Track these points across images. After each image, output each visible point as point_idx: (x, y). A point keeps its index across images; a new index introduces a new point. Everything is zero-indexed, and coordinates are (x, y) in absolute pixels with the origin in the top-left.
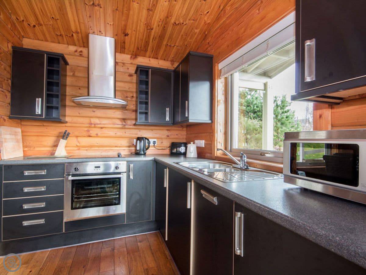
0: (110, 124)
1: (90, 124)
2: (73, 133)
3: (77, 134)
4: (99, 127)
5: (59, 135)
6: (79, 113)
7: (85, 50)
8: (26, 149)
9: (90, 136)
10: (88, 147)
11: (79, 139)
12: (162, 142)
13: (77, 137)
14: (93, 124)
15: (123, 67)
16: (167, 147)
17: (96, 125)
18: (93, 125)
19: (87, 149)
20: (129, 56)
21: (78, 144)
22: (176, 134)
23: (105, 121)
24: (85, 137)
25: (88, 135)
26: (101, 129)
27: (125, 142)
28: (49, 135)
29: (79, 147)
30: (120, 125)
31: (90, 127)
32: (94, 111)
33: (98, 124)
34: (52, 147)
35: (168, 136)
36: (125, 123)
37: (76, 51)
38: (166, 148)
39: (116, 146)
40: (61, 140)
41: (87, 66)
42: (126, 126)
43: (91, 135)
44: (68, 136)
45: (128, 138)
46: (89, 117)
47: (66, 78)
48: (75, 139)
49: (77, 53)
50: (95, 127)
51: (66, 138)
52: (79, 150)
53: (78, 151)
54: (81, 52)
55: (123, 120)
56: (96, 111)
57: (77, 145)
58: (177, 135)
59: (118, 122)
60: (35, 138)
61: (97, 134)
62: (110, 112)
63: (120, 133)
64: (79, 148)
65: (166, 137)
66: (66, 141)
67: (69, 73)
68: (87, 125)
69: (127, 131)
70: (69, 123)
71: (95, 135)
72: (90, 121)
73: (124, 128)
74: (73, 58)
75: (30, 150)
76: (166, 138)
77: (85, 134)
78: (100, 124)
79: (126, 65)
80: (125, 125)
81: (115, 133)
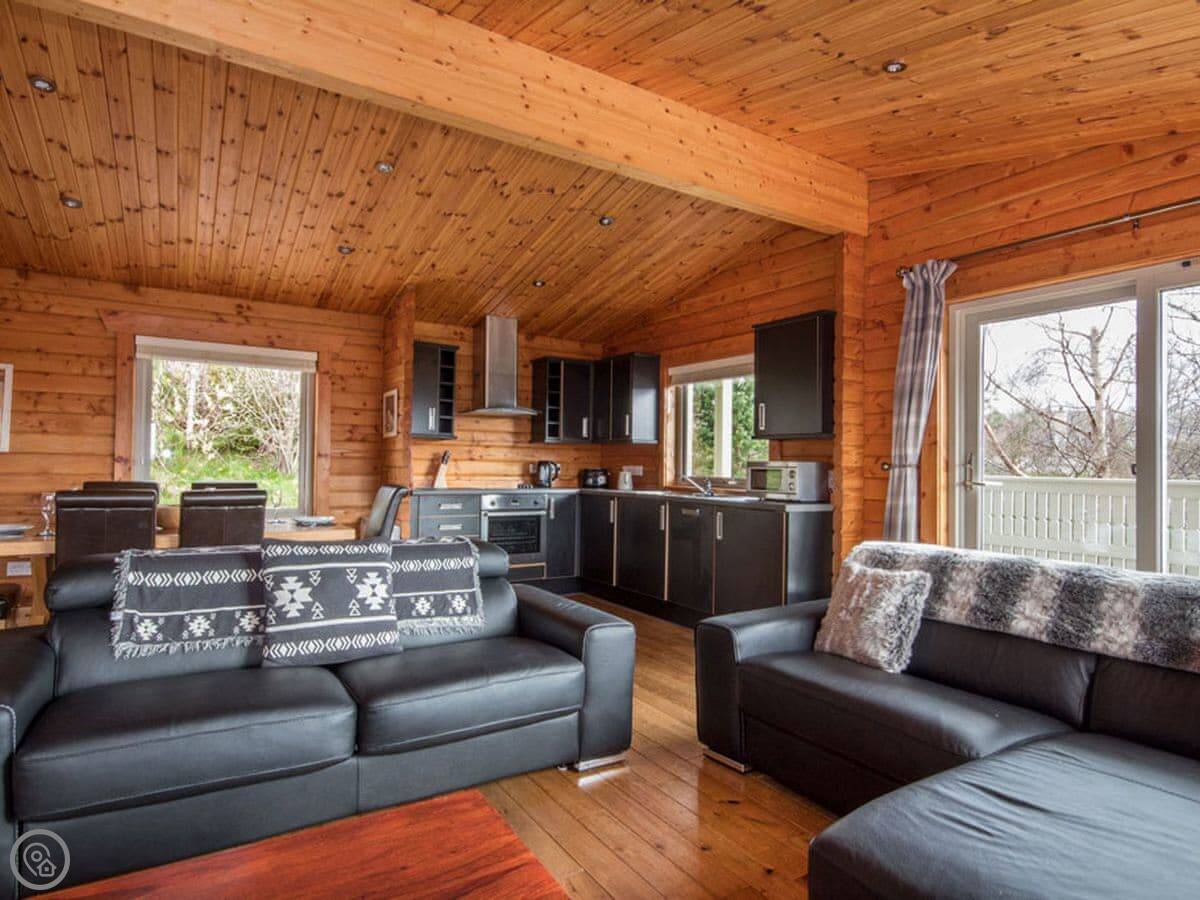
0: (497, 441)
2: (454, 454)
4: (483, 446)
10: (470, 475)
11: (459, 463)
14: (477, 441)
16: (574, 475)
17: (481, 443)
21: (458, 472)
22: (587, 457)
23: (491, 437)
24: (466, 460)
25: (469, 457)
26: (486, 448)
27: (517, 469)
29: (459, 476)
30: (511, 443)
31: (473, 445)
36: (518, 439)
37: (455, 332)
42: (520, 445)
43: (474, 458)
44: (449, 459)
45: (520, 462)
50: (478, 446)
51: (447, 462)
54: (462, 333)
55: (515, 435)
56: (480, 421)
59: (510, 438)
62: (498, 422)
63: (511, 455)
65: (573, 461)
66: (447, 466)
68: (468, 443)
69: (519, 451)
71: (479, 458)
72: (472, 436)
73: (515, 446)
76: (575, 463)
77: (466, 456)
78: (485, 441)
80: (518, 442)
81: (504, 454)
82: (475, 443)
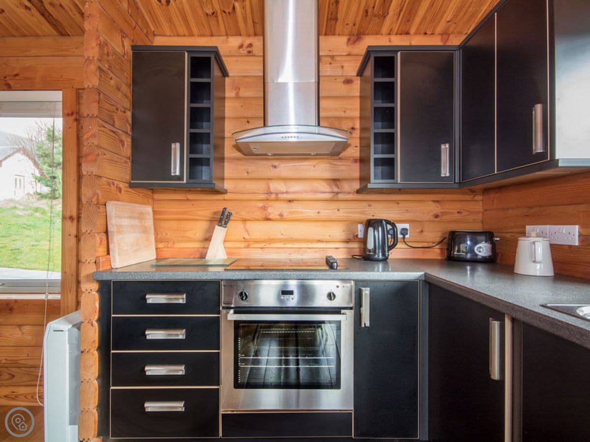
0: (306, 192)
1: (267, 193)
2: (236, 213)
3: (244, 214)
4: (284, 200)
5: (213, 218)
6: (248, 173)
7: (257, 42)
8: (161, 245)
9: (268, 219)
10: (264, 241)
11: (248, 224)
12: (422, 231)
13: (245, 220)
14: (274, 193)
15: (332, 65)
16: (433, 243)
17: (281, 196)
18: (273, 196)
19: (262, 245)
20: (344, 39)
21: (247, 237)
22: (456, 211)
23: (296, 187)
24: (259, 220)
25: (263, 217)
26: (289, 203)
27: (338, 232)
28: (197, 217)
29: (248, 243)
30: (327, 194)
31: (267, 200)
32: (275, 167)
33: (283, 193)
34: (202, 241)
35: (437, 216)
36: (338, 188)
37: (241, 46)
38: (431, 245)
39: (319, 241)
40: (217, 227)
41: (262, 74)
42: (341, 196)
43: (271, 217)
44: (229, 218)
45: (344, 221)
46: (265, 179)
47: (224, 103)
48: (240, 225)
49: (243, 50)
50: (277, 200)
51: (226, 223)
52: (248, 247)
53: (245, 251)
54: (250, 45)
55: (332, 183)
56: (279, 165)
57: (244, 238)
58: (458, 212)
59: (324, 187)
60: (174, 224)
61: (281, 215)
62: (306, 165)
63: (328, 211)
64: (249, 245)
65: (432, 218)
66: (226, 229)
67: (229, 93)
68: (263, 196)
69: (342, 205)
70: (230, 192)
71: (278, 217)
72: (269, 187)
73: (334, 199)
74: (237, 61)
75: (168, 248)
76: (433, 221)
77: (259, 214)
78: (287, 192)
79: (338, 58)
80: (338, 193)
81: (317, 211)
82: (271, 197)
